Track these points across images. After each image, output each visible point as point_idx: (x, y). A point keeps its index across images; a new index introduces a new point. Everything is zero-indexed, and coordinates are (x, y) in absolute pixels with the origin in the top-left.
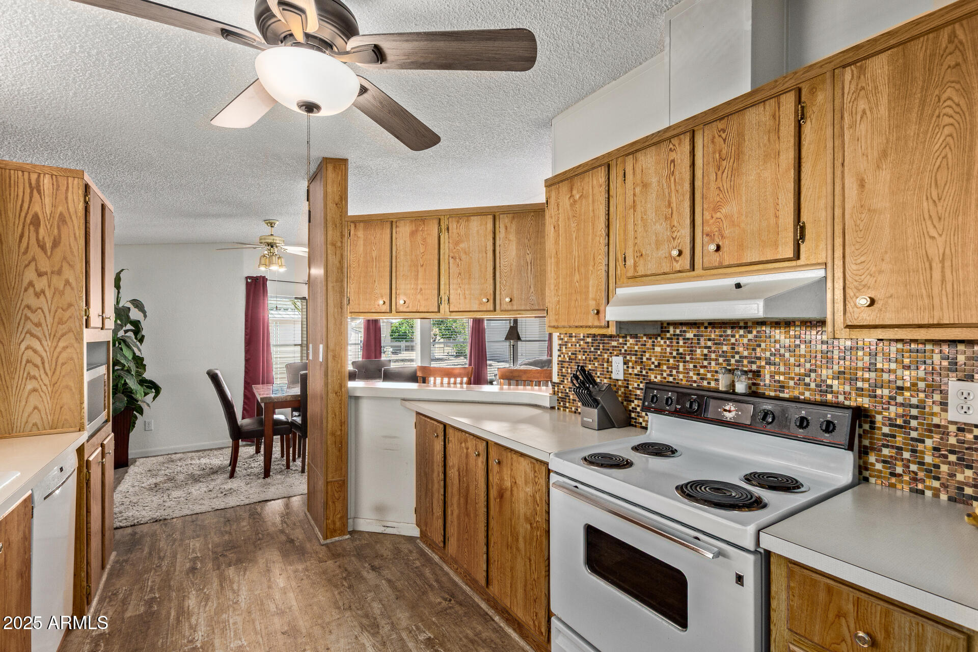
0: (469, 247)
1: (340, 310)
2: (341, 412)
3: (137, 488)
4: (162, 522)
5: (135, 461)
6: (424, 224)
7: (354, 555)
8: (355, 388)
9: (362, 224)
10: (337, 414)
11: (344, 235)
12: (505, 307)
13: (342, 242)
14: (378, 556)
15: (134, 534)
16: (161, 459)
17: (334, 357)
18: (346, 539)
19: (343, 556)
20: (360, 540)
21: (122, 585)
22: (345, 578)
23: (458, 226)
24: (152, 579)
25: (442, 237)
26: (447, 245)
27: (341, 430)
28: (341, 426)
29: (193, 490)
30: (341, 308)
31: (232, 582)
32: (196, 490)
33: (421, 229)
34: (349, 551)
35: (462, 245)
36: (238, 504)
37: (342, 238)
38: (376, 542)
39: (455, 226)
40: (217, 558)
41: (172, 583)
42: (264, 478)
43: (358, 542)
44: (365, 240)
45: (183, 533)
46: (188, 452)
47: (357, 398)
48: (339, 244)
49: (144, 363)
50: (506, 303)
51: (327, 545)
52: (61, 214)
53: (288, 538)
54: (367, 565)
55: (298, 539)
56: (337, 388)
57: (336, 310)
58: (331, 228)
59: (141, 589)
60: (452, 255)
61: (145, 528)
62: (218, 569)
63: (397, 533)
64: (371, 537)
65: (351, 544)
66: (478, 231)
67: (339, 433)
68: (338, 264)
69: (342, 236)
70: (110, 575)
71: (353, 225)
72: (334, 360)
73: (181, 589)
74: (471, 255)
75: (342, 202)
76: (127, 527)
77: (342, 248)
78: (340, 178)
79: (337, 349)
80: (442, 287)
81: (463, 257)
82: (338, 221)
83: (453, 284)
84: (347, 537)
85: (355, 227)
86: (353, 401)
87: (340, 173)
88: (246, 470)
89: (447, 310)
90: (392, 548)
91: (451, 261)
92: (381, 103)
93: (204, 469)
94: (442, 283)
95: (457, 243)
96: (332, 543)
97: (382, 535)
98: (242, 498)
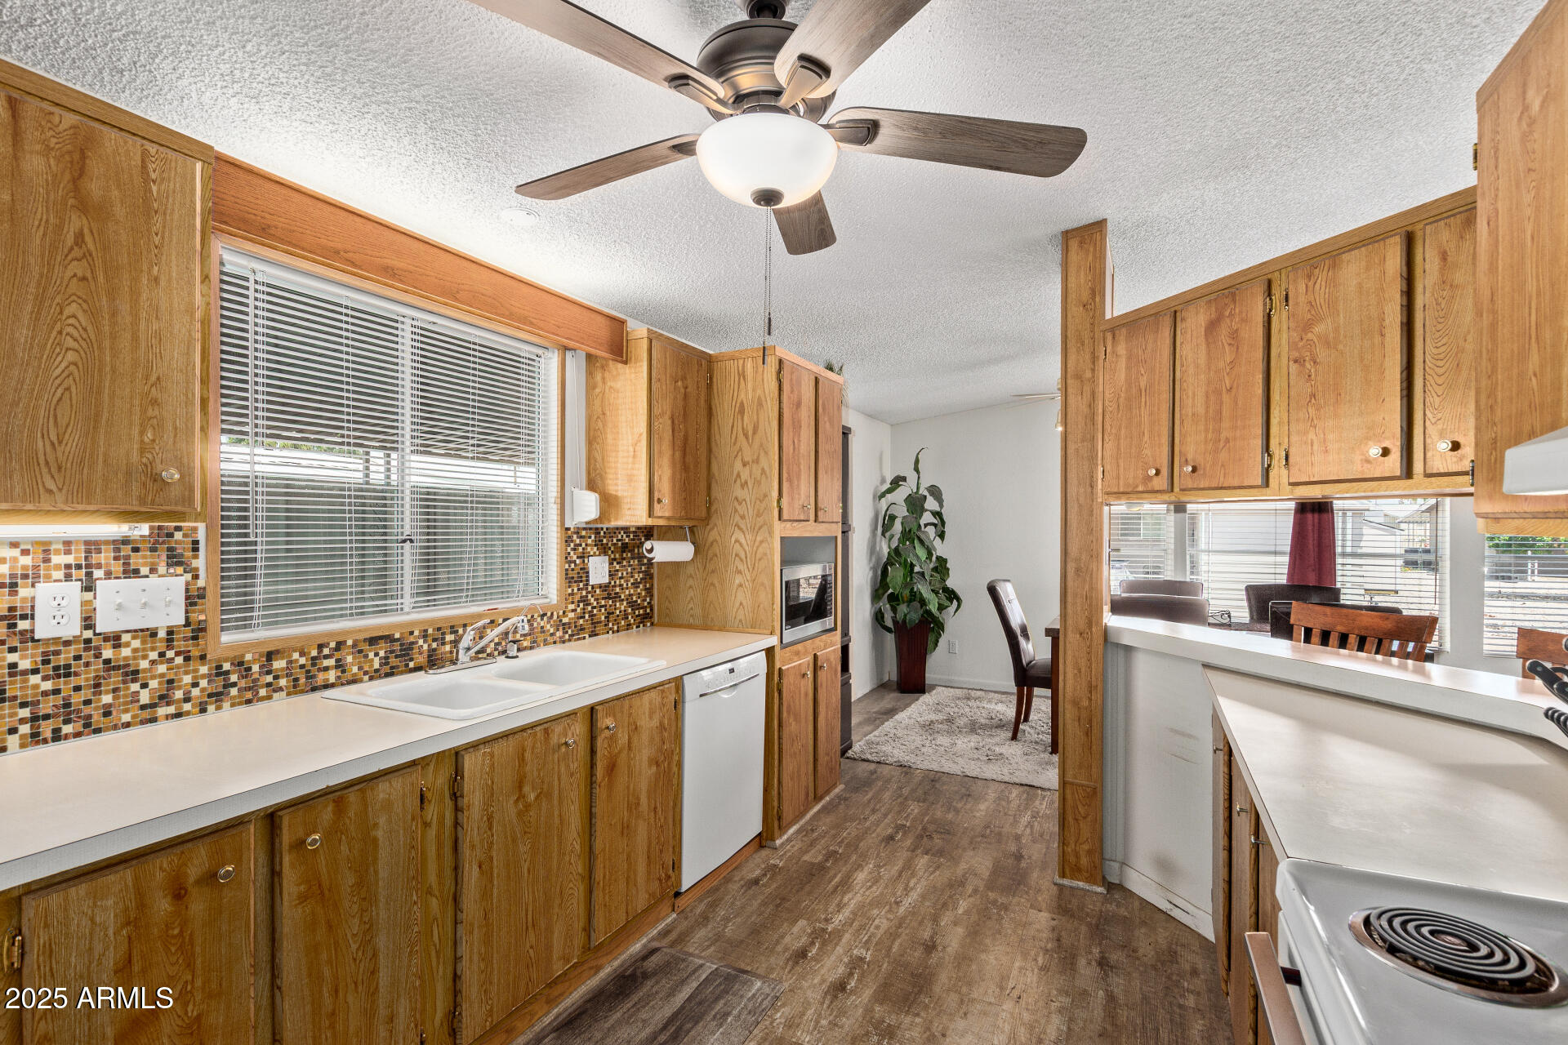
0: (1337, 330)
1: (1089, 490)
2: (1090, 667)
3: (913, 720)
4: (905, 769)
5: (933, 687)
6: (1234, 301)
7: (1089, 925)
8: (1119, 630)
9: (1124, 331)
10: (1083, 670)
11: (1098, 357)
12: (1438, 465)
13: (1093, 370)
14: (1127, 947)
15: (873, 772)
16: (958, 692)
17: (1078, 570)
18: (1096, 893)
19: (1073, 916)
20: (1118, 905)
21: (824, 825)
22: (1047, 950)
23: (1311, 284)
24: (851, 830)
25: (1275, 320)
26: (1285, 336)
27: (1090, 699)
28: (1090, 692)
29: (959, 742)
30: (1092, 487)
31: (913, 875)
32: (965, 743)
33: (1227, 313)
34: (1088, 915)
35: (1319, 329)
36: (995, 777)
37: (1094, 363)
38: (1143, 923)
39: (1302, 288)
40: (922, 837)
41: (861, 844)
42: (1051, 753)
43: (1112, 907)
44: (1129, 358)
45: (914, 791)
46: (991, 691)
47: (1128, 649)
48: (1088, 374)
49: (948, 565)
50: (1442, 455)
51: (1061, 887)
52: (759, 398)
53: (1018, 851)
54: (1096, 951)
55: (1030, 858)
56: (1082, 624)
57: (1082, 490)
58: (1075, 350)
59: (834, 836)
60: (1296, 354)
61: (885, 770)
62: (913, 851)
63: (1193, 927)
64: (1142, 909)
65: (1099, 904)
66: (1360, 286)
67: (1085, 703)
68: (1086, 410)
69: (1094, 359)
70: (824, 808)
71: (1109, 336)
72: (1079, 576)
73: (864, 857)
74: (1341, 347)
75: (1094, 299)
76: (873, 762)
77: (1093, 380)
78: (1090, 258)
79: (1083, 557)
80: (1274, 430)
81: (1322, 354)
82: (1086, 335)
83: (1298, 420)
84: (1100, 890)
85: (1114, 338)
86: (1121, 653)
87: (1092, 249)
88: (1038, 734)
89: (1285, 481)
90: (1164, 947)
91: (1294, 367)
92: (916, 129)
93: (992, 718)
94: (1274, 421)
95: (1307, 326)
96: (1071, 887)
97: (1163, 917)
98: (1005, 771)
